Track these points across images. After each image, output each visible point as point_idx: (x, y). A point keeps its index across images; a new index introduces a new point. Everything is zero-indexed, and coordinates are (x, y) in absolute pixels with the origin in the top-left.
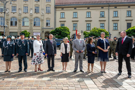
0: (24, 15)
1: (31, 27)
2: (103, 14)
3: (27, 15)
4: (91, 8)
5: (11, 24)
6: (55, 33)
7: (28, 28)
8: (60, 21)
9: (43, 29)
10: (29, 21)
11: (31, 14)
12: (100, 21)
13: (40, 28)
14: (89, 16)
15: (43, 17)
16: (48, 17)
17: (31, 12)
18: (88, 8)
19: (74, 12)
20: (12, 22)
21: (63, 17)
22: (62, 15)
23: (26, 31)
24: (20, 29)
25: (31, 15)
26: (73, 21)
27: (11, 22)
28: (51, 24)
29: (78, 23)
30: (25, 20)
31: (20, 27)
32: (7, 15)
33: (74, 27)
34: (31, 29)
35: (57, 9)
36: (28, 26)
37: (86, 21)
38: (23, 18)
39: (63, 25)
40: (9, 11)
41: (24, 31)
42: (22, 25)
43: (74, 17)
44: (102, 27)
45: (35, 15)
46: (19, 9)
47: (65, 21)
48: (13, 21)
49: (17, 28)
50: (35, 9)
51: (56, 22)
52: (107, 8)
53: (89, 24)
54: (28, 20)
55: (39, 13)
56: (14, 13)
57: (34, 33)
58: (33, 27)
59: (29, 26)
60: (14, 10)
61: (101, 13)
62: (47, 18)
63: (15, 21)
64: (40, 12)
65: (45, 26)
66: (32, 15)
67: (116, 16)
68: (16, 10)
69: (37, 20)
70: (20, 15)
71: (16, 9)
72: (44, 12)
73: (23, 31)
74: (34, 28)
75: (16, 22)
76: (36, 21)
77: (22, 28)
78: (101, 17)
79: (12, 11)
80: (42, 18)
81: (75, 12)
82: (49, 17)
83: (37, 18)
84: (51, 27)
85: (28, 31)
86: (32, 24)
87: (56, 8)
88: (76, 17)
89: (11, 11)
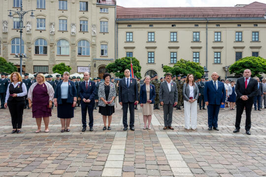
0: (59, 35)
1: (73, 57)
2: (198, 37)
3: (66, 35)
4: (177, 26)
5: (37, 52)
6: (115, 68)
7: (69, 59)
8: (126, 48)
9: (94, 60)
10: (70, 47)
11: (73, 33)
12: (192, 48)
13: (89, 59)
14: (175, 40)
15: (95, 40)
16: (103, 40)
17: (73, 30)
18: (173, 26)
19: (149, 32)
20: (37, 49)
21: (131, 40)
22: (128, 37)
23: (63, 65)
24: (54, 61)
25: (73, 35)
26: (147, 48)
27: (36, 47)
28: (109, 52)
29: (156, 51)
30: (63, 43)
31: (52, 56)
32: (29, 34)
33: (149, 57)
34: (73, 60)
35: (120, 26)
36: (67, 54)
37: (170, 48)
38: (59, 41)
39: (130, 54)
40: (31, 28)
41: (59, 65)
42: (56, 53)
43: (150, 40)
44: (196, 58)
45: (80, 36)
46: (51, 24)
47: (133, 48)
48: (39, 45)
49: (47, 58)
50: (81, 25)
51: (117, 48)
52: (204, 26)
53: (175, 54)
54: (67, 44)
55: (87, 32)
56: (41, 32)
57: (79, 68)
58: (77, 57)
59: (70, 55)
60: (41, 26)
61: (195, 34)
62: (102, 42)
63: (43, 45)
64: (89, 30)
65: (98, 55)
66: (75, 36)
67: (219, 40)
68: (45, 26)
69: (84, 45)
70: (52, 34)
71: (45, 24)
72: (97, 31)
73: (58, 63)
74: (79, 58)
75: (45, 48)
76: (82, 47)
77: (57, 58)
78: (194, 42)
79: (38, 27)
80: (93, 41)
81: (151, 33)
82: (106, 40)
83: (84, 40)
84: (109, 58)
85: (67, 64)
86: (75, 51)
87: (117, 23)
88: (153, 40)
89: (35, 27)
